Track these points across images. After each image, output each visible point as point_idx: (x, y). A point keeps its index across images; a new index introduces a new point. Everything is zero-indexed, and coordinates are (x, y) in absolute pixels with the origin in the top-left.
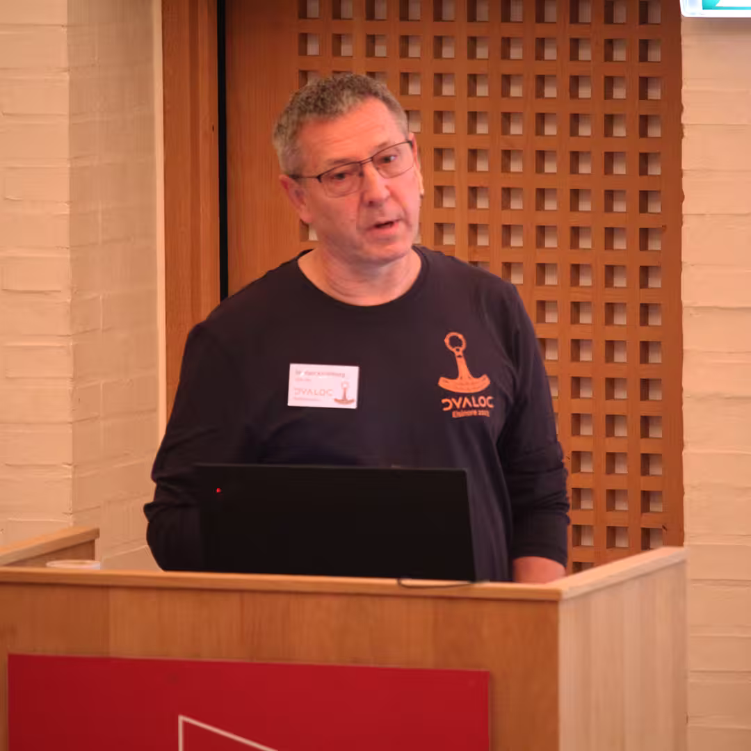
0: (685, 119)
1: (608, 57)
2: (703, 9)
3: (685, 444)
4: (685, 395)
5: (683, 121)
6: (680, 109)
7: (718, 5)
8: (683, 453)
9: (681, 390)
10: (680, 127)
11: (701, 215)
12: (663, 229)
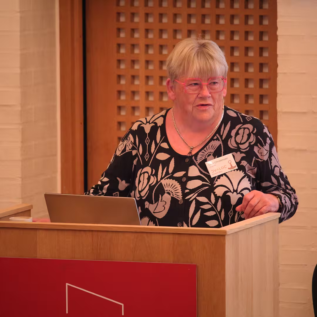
0: (278, 33)
1: (246, 7)
6: (276, 28)
11: (285, 73)
12: (269, 79)
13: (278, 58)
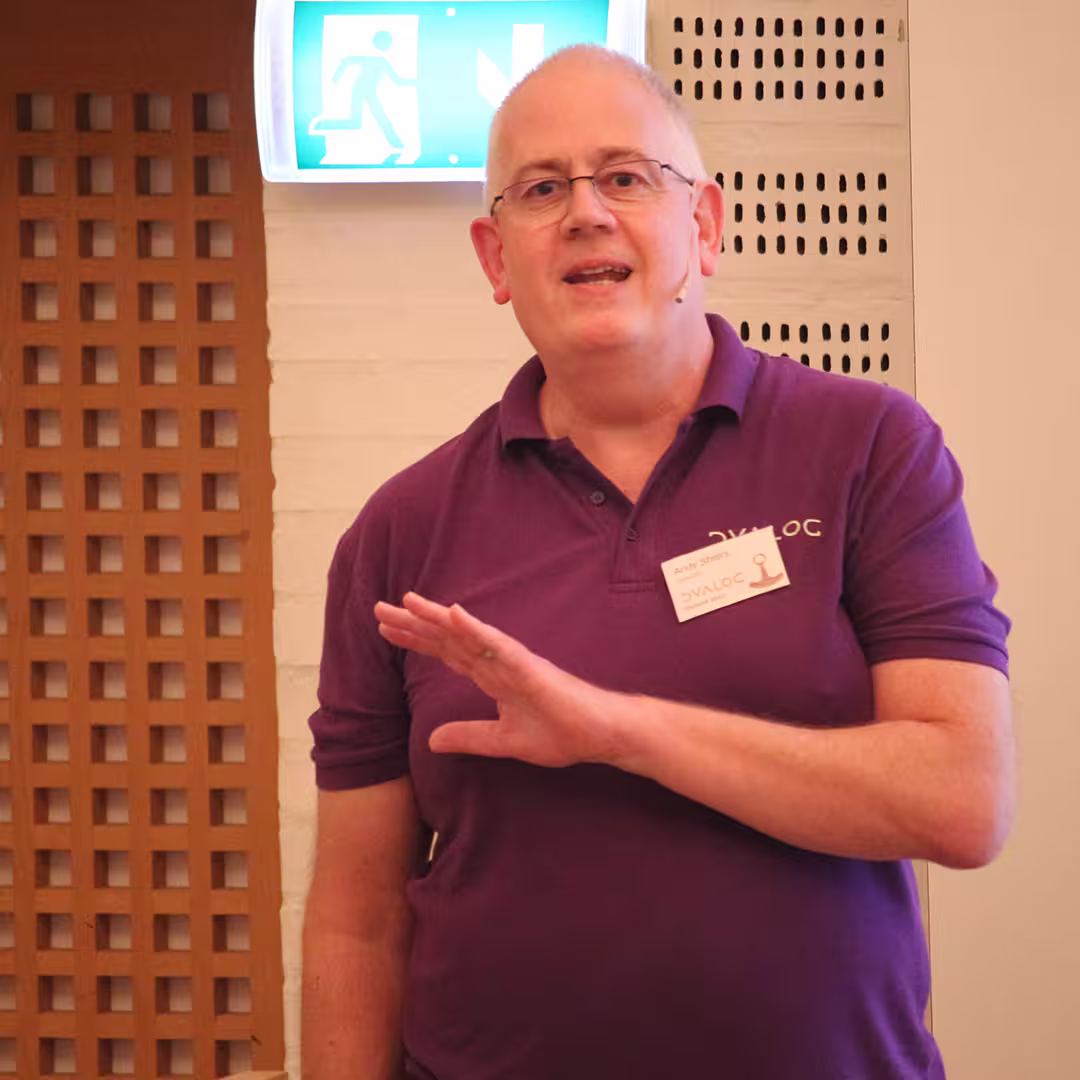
0: (273, 352)
1: (144, 251)
2: (299, 167)
3: (284, 896)
4: (282, 815)
5: (271, 356)
6: (265, 334)
7: (323, 162)
8: (281, 911)
9: (277, 806)
10: (266, 365)
11: (303, 512)
12: (244, 536)
13: (275, 453)
